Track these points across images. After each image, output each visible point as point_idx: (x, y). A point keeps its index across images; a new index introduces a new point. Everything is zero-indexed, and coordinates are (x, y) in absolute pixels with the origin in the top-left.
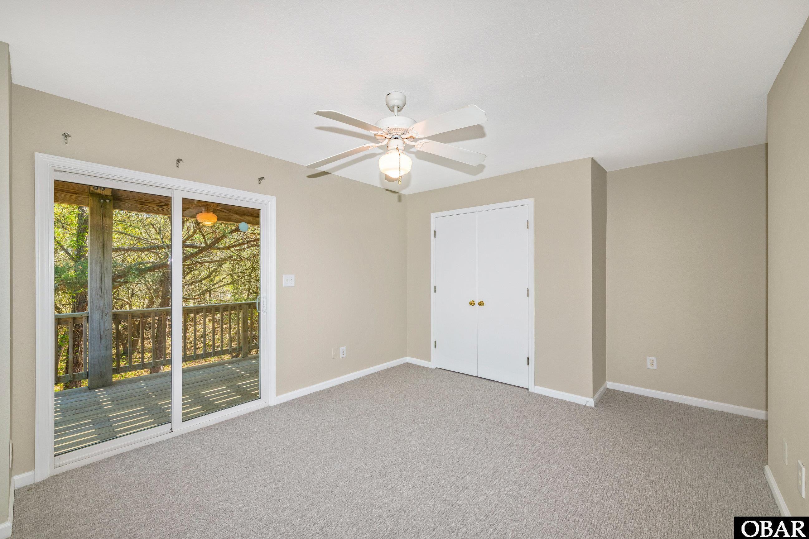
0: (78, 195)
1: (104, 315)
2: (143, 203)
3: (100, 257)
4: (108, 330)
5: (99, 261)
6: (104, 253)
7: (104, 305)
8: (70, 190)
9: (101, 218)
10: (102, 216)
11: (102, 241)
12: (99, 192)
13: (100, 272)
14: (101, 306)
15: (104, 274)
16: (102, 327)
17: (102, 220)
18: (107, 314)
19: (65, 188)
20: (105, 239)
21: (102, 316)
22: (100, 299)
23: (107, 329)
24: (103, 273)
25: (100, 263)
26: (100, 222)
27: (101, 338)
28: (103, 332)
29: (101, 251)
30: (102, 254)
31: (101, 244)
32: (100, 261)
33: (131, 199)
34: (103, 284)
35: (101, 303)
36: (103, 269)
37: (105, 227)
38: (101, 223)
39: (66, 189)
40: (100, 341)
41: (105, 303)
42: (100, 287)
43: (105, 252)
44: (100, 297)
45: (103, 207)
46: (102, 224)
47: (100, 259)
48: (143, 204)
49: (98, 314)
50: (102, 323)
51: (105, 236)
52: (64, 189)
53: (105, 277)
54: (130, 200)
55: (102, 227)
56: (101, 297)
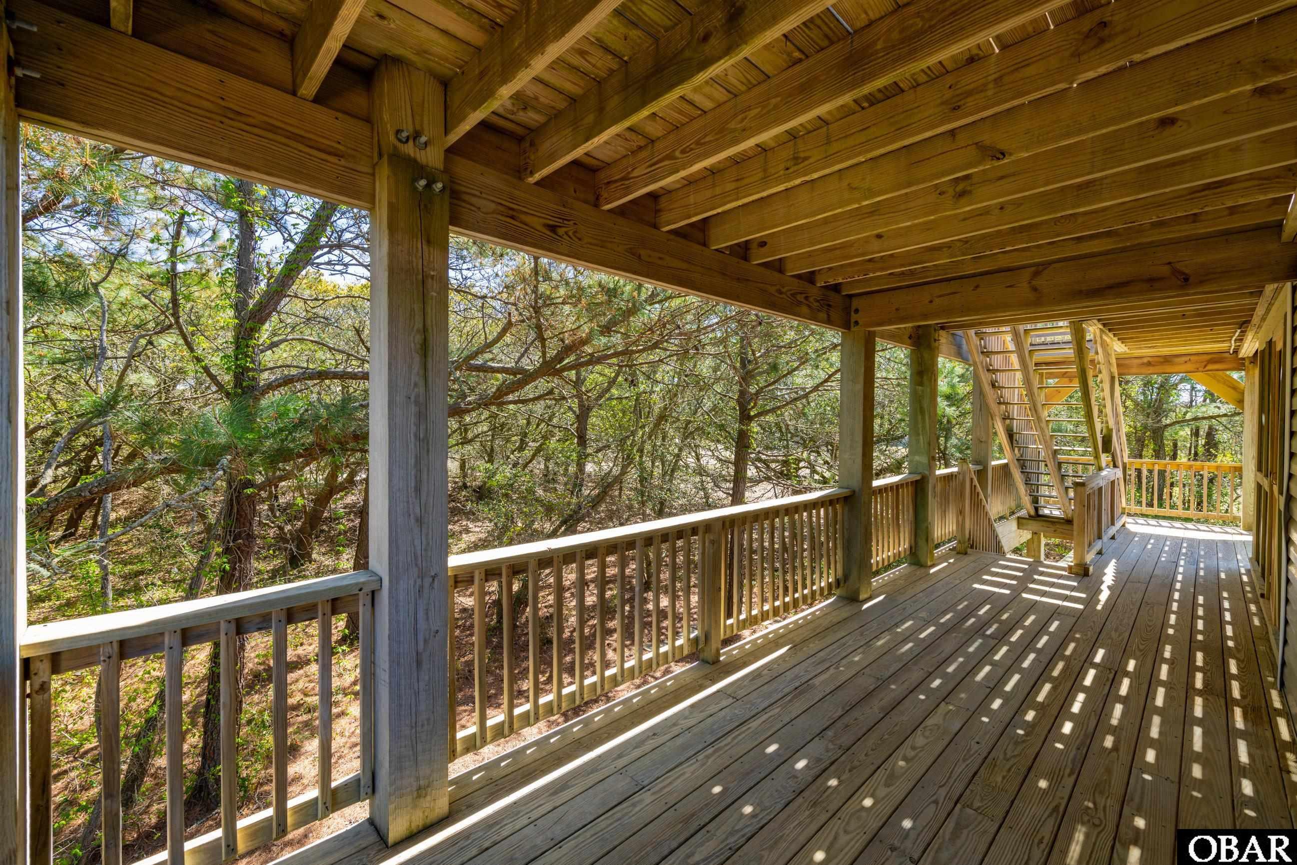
0: (343, 162)
1: (427, 581)
2: (511, 212)
3: (416, 385)
4: (437, 632)
5: (413, 399)
6: (425, 369)
7: (426, 550)
8: (321, 140)
9: (417, 248)
10: (420, 241)
11: (421, 326)
12: (412, 155)
13: (415, 436)
14: (419, 552)
15: (428, 443)
16: (422, 625)
17: (420, 255)
18: (434, 578)
19: (306, 131)
20: (429, 322)
21: (422, 587)
22: (416, 530)
23: (434, 628)
24: (423, 440)
25: (417, 403)
26: (414, 259)
27: (419, 664)
28: (426, 641)
29: (417, 359)
30: (422, 372)
31: (419, 338)
32: (417, 396)
33: (484, 195)
34: (425, 476)
35: (417, 542)
36: (422, 427)
37: (430, 280)
38: (417, 265)
39: (307, 135)
40: (415, 674)
41: (428, 544)
42: (416, 488)
43: (430, 366)
44: (417, 520)
45: (422, 207)
46: (420, 267)
47: (416, 390)
48: (512, 217)
49: (412, 582)
50: (421, 615)
51: (429, 311)
52: (302, 133)
53: (428, 451)
54: (479, 197)
55: (420, 277)
56: (420, 521)
